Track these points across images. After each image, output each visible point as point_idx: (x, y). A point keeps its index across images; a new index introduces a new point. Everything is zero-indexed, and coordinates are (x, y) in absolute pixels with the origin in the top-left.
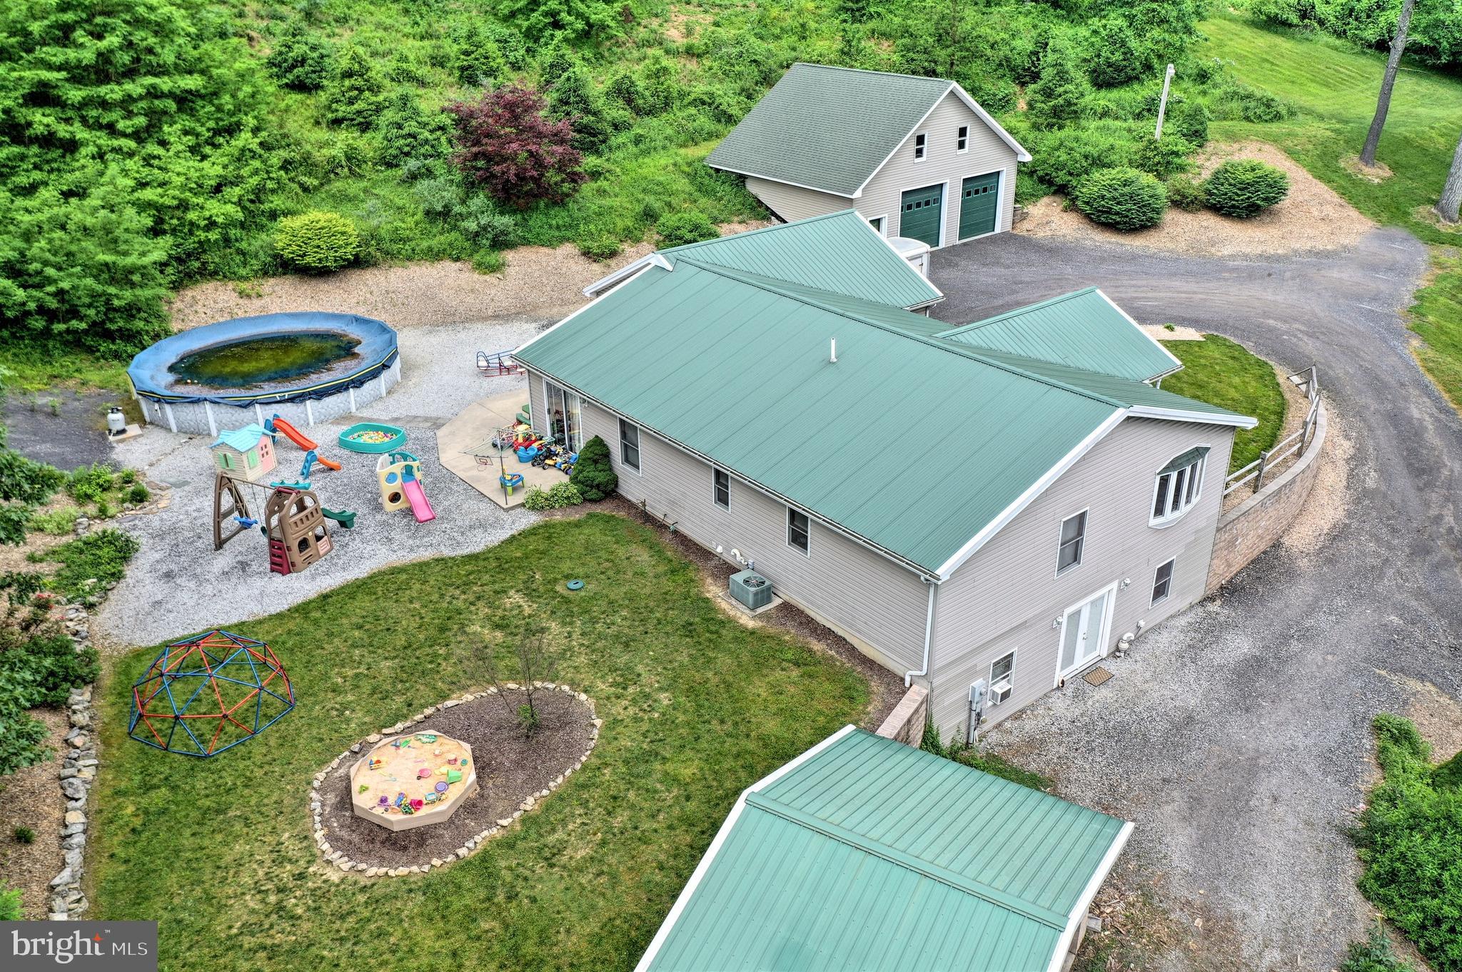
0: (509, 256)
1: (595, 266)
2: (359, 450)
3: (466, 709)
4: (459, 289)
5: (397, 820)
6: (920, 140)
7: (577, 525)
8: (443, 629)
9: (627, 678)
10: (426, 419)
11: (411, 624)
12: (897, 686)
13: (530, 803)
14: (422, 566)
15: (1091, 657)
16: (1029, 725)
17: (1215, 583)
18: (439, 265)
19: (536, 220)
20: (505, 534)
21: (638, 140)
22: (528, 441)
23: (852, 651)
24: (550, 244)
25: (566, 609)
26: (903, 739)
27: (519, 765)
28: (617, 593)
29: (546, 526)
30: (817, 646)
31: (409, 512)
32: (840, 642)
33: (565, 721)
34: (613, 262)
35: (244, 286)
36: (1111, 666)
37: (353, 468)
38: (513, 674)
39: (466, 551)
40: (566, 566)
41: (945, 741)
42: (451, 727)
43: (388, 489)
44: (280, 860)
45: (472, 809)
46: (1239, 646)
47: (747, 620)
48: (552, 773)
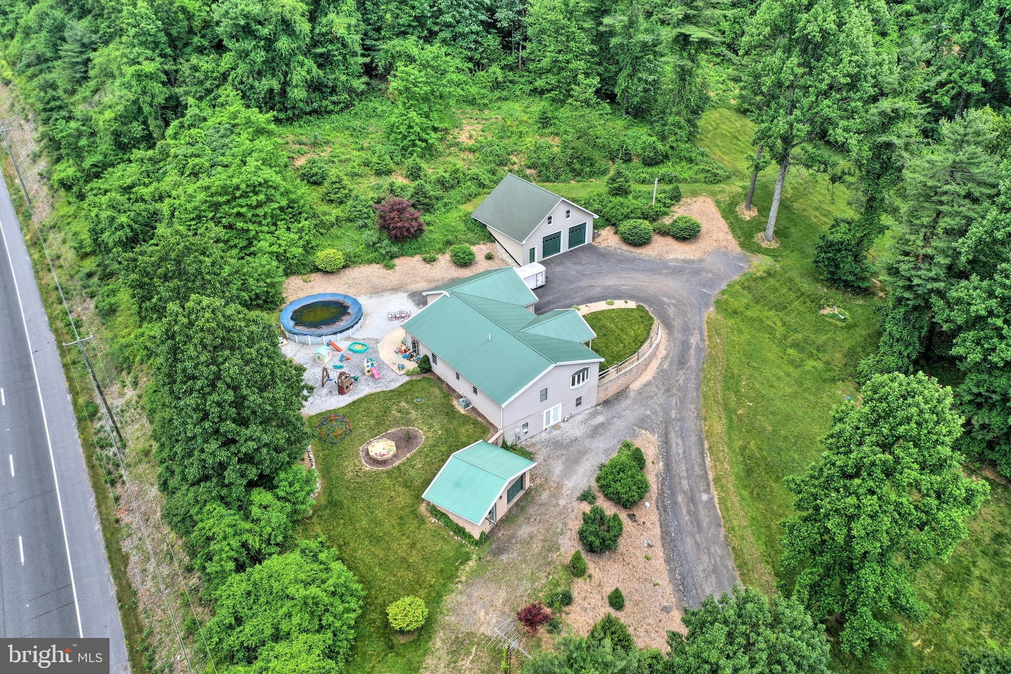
0: (396, 261)
1: (428, 266)
2: (355, 352)
3: (393, 433)
4: (379, 277)
5: (379, 458)
6: (550, 218)
7: (419, 381)
8: (385, 412)
9: (431, 426)
10: (374, 339)
11: (377, 410)
12: (496, 430)
13: (408, 455)
14: (378, 393)
15: (556, 422)
16: (534, 440)
17: (601, 400)
18: (371, 266)
19: (406, 246)
20: (400, 384)
21: (445, 205)
22: (405, 351)
23: (487, 421)
24: (412, 256)
25: (417, 407)
26: (495, 443)
27: (405, 447)
28: (430, 403)
29: (411, 381)
30: (479, 419)
31: (373, 376)
32: (485, 418)
33: (416, 437)
34: (434, 263)
35: (305, 277)
36: (562, 425)
37: (355, 359)
38: (403, 425)
39: (389, 389)
40: (416, 394)
41: (509, 444)
42: (390, 437)
43: (367, 369)
44: (356, 466)
45: (395, 456)
46: (600, 419)
47: (463, 411)
48: (413, 449)
